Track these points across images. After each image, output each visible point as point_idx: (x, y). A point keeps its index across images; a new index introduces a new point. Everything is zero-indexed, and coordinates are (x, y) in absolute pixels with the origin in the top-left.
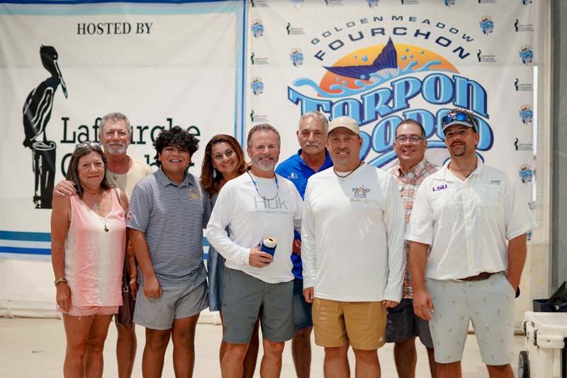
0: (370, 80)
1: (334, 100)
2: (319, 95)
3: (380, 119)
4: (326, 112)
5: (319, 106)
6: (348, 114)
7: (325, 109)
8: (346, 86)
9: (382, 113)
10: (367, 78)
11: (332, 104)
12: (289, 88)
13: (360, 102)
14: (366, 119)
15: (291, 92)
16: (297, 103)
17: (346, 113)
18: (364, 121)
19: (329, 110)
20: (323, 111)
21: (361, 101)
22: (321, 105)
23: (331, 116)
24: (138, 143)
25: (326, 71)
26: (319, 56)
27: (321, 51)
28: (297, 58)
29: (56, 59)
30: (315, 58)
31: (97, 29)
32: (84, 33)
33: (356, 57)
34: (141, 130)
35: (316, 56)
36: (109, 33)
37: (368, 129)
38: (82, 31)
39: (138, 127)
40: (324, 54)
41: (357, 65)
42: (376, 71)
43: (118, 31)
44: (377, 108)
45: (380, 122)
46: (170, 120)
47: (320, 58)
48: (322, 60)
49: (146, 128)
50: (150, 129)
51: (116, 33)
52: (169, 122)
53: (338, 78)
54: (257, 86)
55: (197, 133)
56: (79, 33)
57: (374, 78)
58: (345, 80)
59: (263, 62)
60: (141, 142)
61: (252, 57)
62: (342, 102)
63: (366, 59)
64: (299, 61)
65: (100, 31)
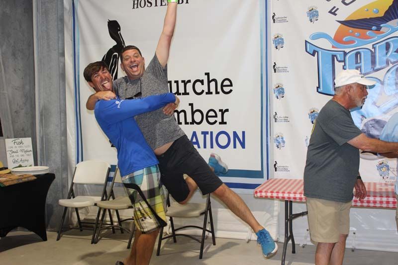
0: (381, 30)
1: (347, 50)
2: (333, 47)
3: (391, 65)
4: (340, 61)
5: (333, 56)
6: (360, 62)
7: (339, 59)
8: (359, 37)
9: (392, 60)
10: (379, 29)
11: (345, 54)
12: (306, 41)
13: (371, 51)
14: (378, 66)
15: (308, 45)
16: (313, 55)
17: (359, 62)
18: (375, 68)
19: (343, 59)
20: (337, 60)
21: (373, 50)
22: (336, 56)
23: (345, 65)
24: (183, 94)
25: (340, 24)
26: (333, 12)
27: (335, 7)
28: (313, 14)
29: (120, 30)
30: (329, 14)
31: (147, 3)
32: (137, 7)
33: (368, 10)
34: (185, 83)
35: (330, 12)
36: (156, 5)
37: (380, 75)
38: (136, 6)
39: (183, 81)
40: (338, 9)
41: (368, 18)
42: (388, 22)
43: (163, 4)
44: (388, 55)
45: (391, 68)
46: (208, 74)
47: (334, 14)
48: (335, 15)
49: (189, 81)
50: (192, 82)
51: (161, 5)
52: (207, 76)
53: (351, 30)
54: (279, 42)
55: (229, 84)
56: (134, 8)
57: (385, 28)
58: (357, 32)
59: (283, 20)
60: (186, 93)
61: (273, 17)
62: (355, 52)
63: (378, 12)
64: (315, 18)
65: (149, 5)
